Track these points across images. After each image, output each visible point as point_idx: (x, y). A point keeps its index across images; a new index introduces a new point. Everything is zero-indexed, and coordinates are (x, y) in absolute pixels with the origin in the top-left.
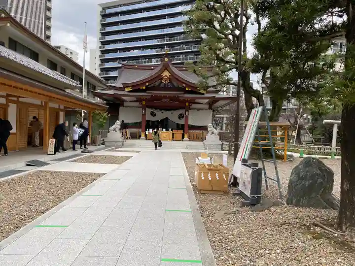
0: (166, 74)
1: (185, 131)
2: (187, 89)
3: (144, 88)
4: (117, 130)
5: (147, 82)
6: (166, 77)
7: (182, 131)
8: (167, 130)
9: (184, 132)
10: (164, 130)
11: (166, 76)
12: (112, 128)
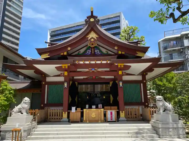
0: (93, 35)
1: (120, 108)
2: (120, 53)
3: (65, 53)
4: (24, 112)
5: (69, 46)
6: (92, 40)
7: (116, 107)
8: (97, 107)
9: (118, 109)
10: (94, 107)
11: (92, 38)
12: (16, 109)
